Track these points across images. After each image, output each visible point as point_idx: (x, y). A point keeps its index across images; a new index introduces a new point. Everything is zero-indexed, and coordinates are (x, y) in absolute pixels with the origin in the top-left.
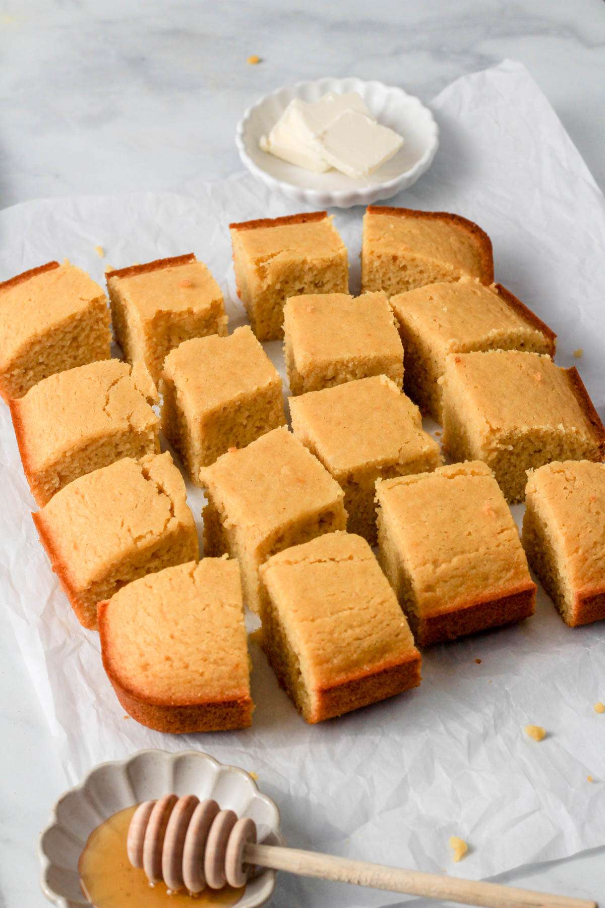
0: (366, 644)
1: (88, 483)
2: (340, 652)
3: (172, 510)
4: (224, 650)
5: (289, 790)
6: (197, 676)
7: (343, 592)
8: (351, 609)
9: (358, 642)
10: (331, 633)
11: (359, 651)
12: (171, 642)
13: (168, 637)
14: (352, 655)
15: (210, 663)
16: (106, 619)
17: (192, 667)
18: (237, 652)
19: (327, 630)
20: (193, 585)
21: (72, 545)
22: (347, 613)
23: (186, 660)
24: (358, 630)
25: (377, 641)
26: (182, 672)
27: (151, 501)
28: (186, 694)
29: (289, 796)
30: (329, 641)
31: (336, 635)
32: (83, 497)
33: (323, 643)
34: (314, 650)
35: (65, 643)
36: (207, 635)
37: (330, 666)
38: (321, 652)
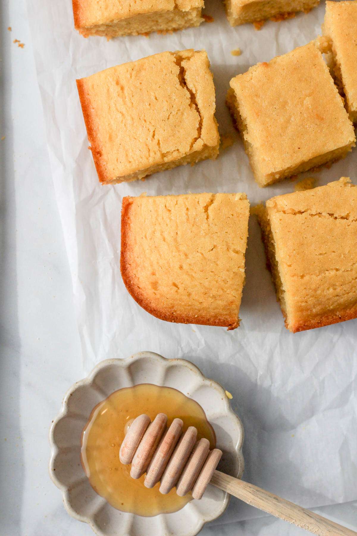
0: (342, 300)
1: (129, 76)
2: (319, 304)
3: (200, 129)
4: (223, 290)
5: (256, 379)
6: (197, 304)
7: (334, 252)
8: (337, 270)
9: (336, 298)
10: (315, 290)
11: (336, 304)
12: (179, 271)
13: (177, 267)
14: (329, 306)
15: (209, 296)
16: (129, 218)
17: (193, 296)
18: (233, 293)
19: (313, 287)
20: (206, 221)
21: (108, 135)
22: (333, 273)
23: (190, 290)
24: (339, 290)
25: (352, 298)
26: (185, 298)
27: (182, 114)
28: (186, 313)
29: (256, 385)
30: (313, 296)
31: (319, 292)
32: (122, 88)
33: (307, 297)
34: (298, 302)
35: (94, 191)
36: (211, 273)
37: (309, 313)
38: (303, 304)
